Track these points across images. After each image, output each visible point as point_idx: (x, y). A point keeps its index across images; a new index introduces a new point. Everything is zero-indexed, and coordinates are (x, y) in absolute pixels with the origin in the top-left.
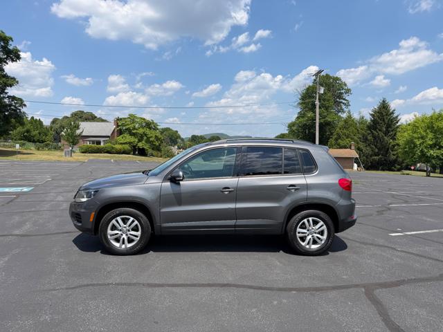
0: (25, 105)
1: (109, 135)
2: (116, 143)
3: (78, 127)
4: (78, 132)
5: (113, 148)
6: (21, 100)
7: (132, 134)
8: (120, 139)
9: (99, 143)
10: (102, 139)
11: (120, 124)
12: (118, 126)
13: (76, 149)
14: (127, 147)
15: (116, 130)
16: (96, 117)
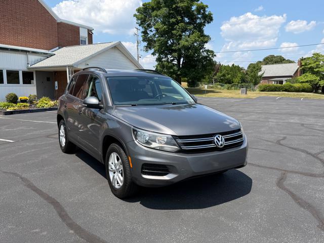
0: (215, 55)
1: (292, 74)
2: (297, 82)
3: (260, 69)
4: (260, 74)
5: (291, 86)
6: (212, 52)
7: (314, 73)
8: (302, 78)
9: (281, 82)
10: (284, 79)
11: (303, 64)
12: (301, 66)
13: (257, 88)
14: (307, 85)
15: (299, 70)
16: (284, 60)
